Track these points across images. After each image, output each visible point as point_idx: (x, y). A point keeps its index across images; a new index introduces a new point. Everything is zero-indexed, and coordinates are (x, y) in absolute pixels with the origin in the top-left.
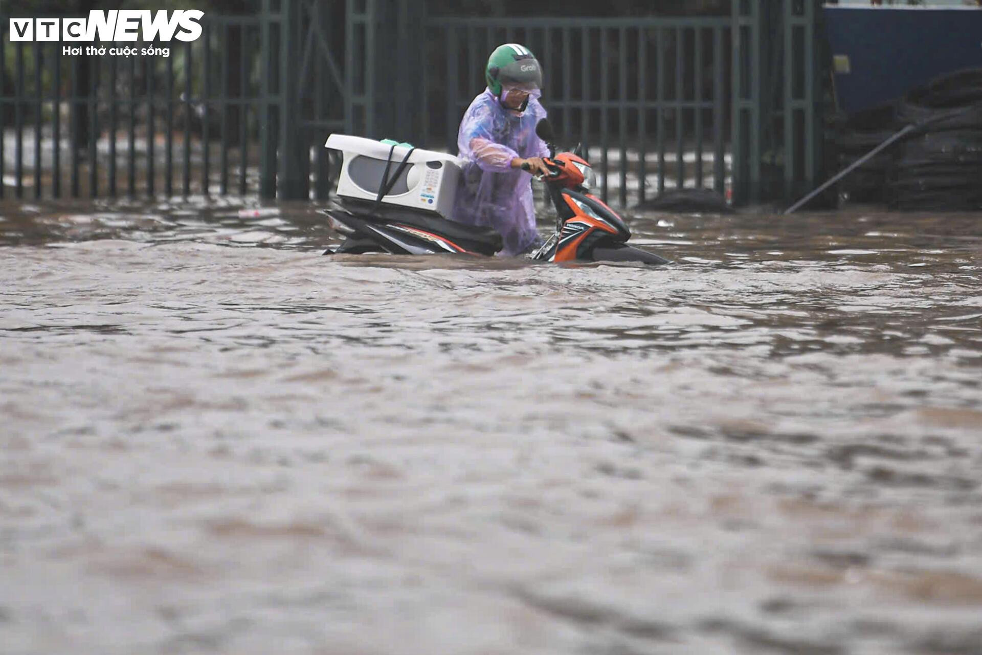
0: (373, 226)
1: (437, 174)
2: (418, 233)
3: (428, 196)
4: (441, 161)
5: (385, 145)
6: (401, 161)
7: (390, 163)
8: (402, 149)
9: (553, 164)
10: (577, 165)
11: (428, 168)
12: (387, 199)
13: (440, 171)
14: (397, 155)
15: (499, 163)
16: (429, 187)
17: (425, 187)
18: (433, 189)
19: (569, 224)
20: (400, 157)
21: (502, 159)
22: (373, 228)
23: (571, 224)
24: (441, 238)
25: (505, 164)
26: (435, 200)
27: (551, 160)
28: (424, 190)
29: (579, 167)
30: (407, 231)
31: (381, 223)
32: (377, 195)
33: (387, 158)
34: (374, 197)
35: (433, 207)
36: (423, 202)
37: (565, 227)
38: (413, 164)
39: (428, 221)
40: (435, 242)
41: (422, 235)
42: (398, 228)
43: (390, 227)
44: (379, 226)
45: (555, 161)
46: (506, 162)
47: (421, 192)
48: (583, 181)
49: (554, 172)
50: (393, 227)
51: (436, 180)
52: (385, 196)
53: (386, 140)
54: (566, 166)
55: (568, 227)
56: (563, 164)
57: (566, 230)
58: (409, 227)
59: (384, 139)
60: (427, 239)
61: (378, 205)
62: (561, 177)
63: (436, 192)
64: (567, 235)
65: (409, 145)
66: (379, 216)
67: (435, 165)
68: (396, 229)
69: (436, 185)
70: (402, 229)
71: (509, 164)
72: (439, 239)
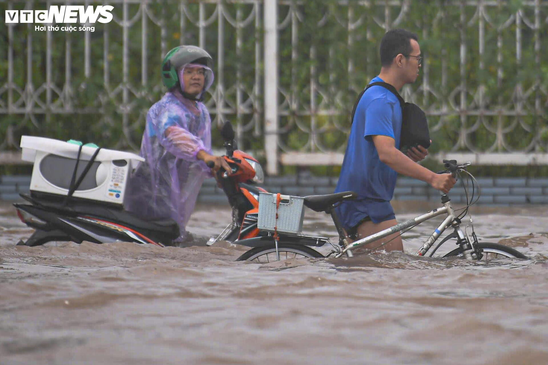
0: (64, 219)
1: (123, 171)
2: (108, 225)
3: (115, 191)
4: (126, 160)
5: (73, 145)
6: (89, 159)
7: (78, 160)
8: (90, 149)
9: (233, 161)
10: (248, 161)
11: (114, 166)
12: (77, 194)
13: (125, 169)
14: (84, 154)
15: (188, 153)
16: (116, 183)
17: (112, 183)
18: (120, 184)
19: (249, 215)
20: (87, 155)
21: (190, 150)
22: (64, 221)
23: (251, 215)
24: (129, 229)
25: (192, 154)
26: (122, 195)
27: (230, 157)
28: (111, 186)
29: (251, 163)
30: (97, 223)
31: (73, 216)
32: (68, 190)
33: (75, 157)
34: (65, 192)
35: (120, 201)
36: (111, 197)
37: (245, 218)
38: (100, 163)
39: (116, 214)
40: (125, 233)
41: (112, 226)
42: (88, 220)
43: (80, 219)
44: (70, 218)
45: (233, 159)
46: (192, 153)
47: (109, 188)
48: (254, 177)
49: (234, 169)
50: (84, 219)
51: (122, 177)
52: (76, 191)
53: (71, 141)
54: (242, 163)
55: (248, 218)
56: (240, 161)
57: (246, 220)
58: (99, 219)
59: (69, 140)
60: (117, 230)
61: (70, 200)
62: (239, 173)
63: (122, 187)
64: (247, 225)
65: (95, 145)
66: (70, 209)
67: (120, 163)
68: (87, 221)
69: (122, 181)
70: (92, 221)
71: (196, 154)
72: (128, 230)
